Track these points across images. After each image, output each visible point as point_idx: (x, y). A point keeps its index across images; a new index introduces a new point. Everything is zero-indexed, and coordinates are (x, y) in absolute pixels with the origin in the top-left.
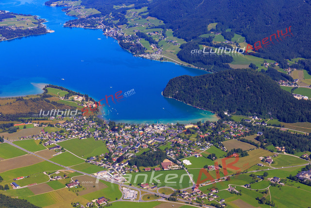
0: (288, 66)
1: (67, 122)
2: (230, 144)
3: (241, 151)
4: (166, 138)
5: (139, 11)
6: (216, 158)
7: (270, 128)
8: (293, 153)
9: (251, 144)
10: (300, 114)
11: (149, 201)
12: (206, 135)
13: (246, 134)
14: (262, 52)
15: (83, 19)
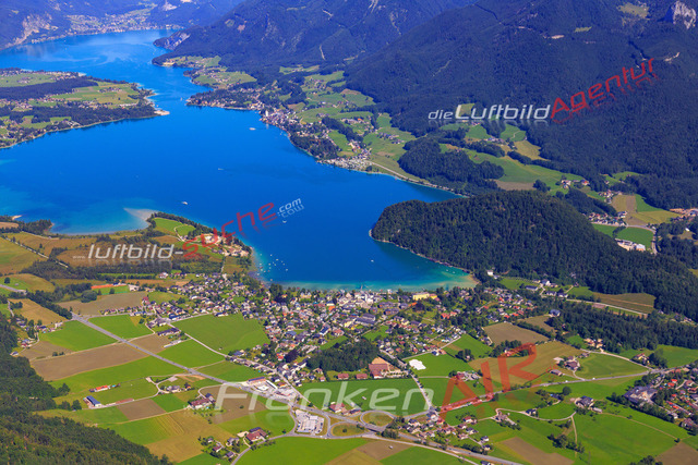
0: (607, 187)
1: (192, 283)
2: (498, 331)
3: (520, 345)
4: (377, 317)
5: (328, 78)
6: (472, 358)
7: (574, 304)
8: (617, 352)
9: (538, 332)
10: (630, 277)
11: (344, 437)
12: (453, 314)
13: (528, 313)
14: (558, 159)
15: (221, 92)
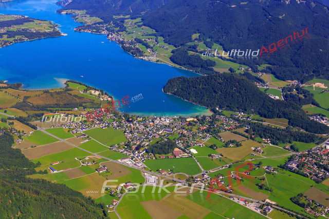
0: (259, 71)
2: (226, 135)
3: (236, 142)
4: (172, 129)
5: (135, 21)
6: (217, 148)
7: (255, 123)
8: (277, 145)
9: (242, 136)
10: (278, 111)
12: (205, 128)
13: (237, 127)
15: (89, 26)
